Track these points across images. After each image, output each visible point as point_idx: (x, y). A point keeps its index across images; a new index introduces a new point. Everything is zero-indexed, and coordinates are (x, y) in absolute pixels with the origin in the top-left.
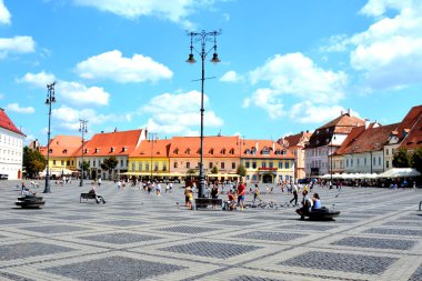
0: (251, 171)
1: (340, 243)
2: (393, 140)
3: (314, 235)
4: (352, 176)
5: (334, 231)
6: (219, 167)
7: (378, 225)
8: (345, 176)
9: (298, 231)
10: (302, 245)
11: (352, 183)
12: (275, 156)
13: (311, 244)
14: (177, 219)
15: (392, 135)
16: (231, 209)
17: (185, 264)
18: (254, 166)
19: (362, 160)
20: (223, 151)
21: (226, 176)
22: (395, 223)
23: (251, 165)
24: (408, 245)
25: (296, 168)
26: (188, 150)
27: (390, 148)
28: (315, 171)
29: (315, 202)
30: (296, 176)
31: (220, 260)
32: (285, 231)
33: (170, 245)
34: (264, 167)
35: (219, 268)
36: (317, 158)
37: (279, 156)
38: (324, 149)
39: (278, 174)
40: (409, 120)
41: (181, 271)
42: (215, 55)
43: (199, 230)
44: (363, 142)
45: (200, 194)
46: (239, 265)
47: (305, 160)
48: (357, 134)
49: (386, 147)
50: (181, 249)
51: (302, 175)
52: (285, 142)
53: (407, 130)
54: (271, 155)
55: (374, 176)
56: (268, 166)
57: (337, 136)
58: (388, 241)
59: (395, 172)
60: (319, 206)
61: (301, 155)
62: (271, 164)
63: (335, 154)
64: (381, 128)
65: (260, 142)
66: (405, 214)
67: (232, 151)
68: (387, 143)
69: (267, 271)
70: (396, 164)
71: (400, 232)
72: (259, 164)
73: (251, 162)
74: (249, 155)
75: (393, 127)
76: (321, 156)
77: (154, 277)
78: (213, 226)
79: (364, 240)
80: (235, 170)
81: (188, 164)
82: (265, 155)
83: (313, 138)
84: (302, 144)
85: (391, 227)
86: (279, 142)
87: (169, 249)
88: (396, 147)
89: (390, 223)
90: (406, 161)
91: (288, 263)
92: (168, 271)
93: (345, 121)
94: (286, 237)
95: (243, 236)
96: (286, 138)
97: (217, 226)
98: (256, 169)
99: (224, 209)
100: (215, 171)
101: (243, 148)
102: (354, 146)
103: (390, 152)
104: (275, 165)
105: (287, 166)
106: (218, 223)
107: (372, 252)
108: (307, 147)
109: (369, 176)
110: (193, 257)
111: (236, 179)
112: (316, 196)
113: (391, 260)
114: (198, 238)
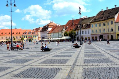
0: (25, 39)
1: (54, 57)
2: (64, 29)
3: (46, 55)
4: (53, 39)
5: (51, 54)
6: (16, 38)
7: (62, 51)
8: (51, 39)
9: (42, 54)
10: (44, 58)
11: (53, 41)
12: (32, 34)
13: (47, 58)
14: (6, 54)
15: (64, 28)
16: (21, 50)
17: (12, 66)
18: (26, 37)
19: (56, 35)
20: (17, 33)
21: (18, 40)
22: (67, 51)
23: (25, 37)
24: (71, 56)
25: (38, 37)
26: (6, 33)
27: (63, 31)
28: (43, 38)
29: (45, 46)
30: (38, 40)
31: (22, 64)
32: (39, 55)
33: (6, 61)
34: (29, 37)
35: (22, 66)
36: (44, 34)
37: (33, 34)
38: (46, 32)
39: (33, 39)
40: (68, 24)
41: (12, 68)
42: (15, 4)
43: (13, 56)
44: (56, 30)
45: (11, 46)
46: (28, 65)
47: (41, 35)
48: (55, 28)
49: (62, 31)
50: (9, 62)
51: (40, 39)
52: (35, 30)
53: (67, 27)
54: (31, 34)
55: (59, 39)
56: (30, 37)
57: (49, 28)
58: (66, 55)
59: (65, 38)
60: (47, 47)
61: (39, 33)
62: (31, 37)
63: (49, 33)
64: (61, 26)
65: (28, 30)
66: (68, 48)
67: (20, 33)
68: (62, 30)
69: (37, 66)
70: (65, 35)
71: (68, 53)
72: (28, 36)
73: (25, 36)
74: (25, 34)
75: (64, 26)
76: (45, 34)
77: (4, 71)
78: (17, 55)
79: (60, 55)
80: (21, 38)
81: (6, 37)
82: (29, 34)
83: (43, 29)
84: (40, 30)
85: (66, 52)
86: (33, 30)
87: (6, 63)
88: (65, 31)
89: (65, 51)
90: (67, 35)
91: (42, 63)
92: (8, 69)
93: (51, 24)
94: (39, 56)
95: (27, 57)
96: (35, 29)
97: (18, 55)
98: (27, 38)
99: (19, 50)
100: (15, 39)
101: (23, 32)
102: (54, 31)
103: (63, 32)
104: (32, 37)
105: (36, 37)
106: (18, 54)
107: (63, 58)
108: (41, 31)
109: (58, 39)
110: (14, 64)
111: (21, 41)
112: (46, 45)
113: (68, 60)
114: (14, 59)
